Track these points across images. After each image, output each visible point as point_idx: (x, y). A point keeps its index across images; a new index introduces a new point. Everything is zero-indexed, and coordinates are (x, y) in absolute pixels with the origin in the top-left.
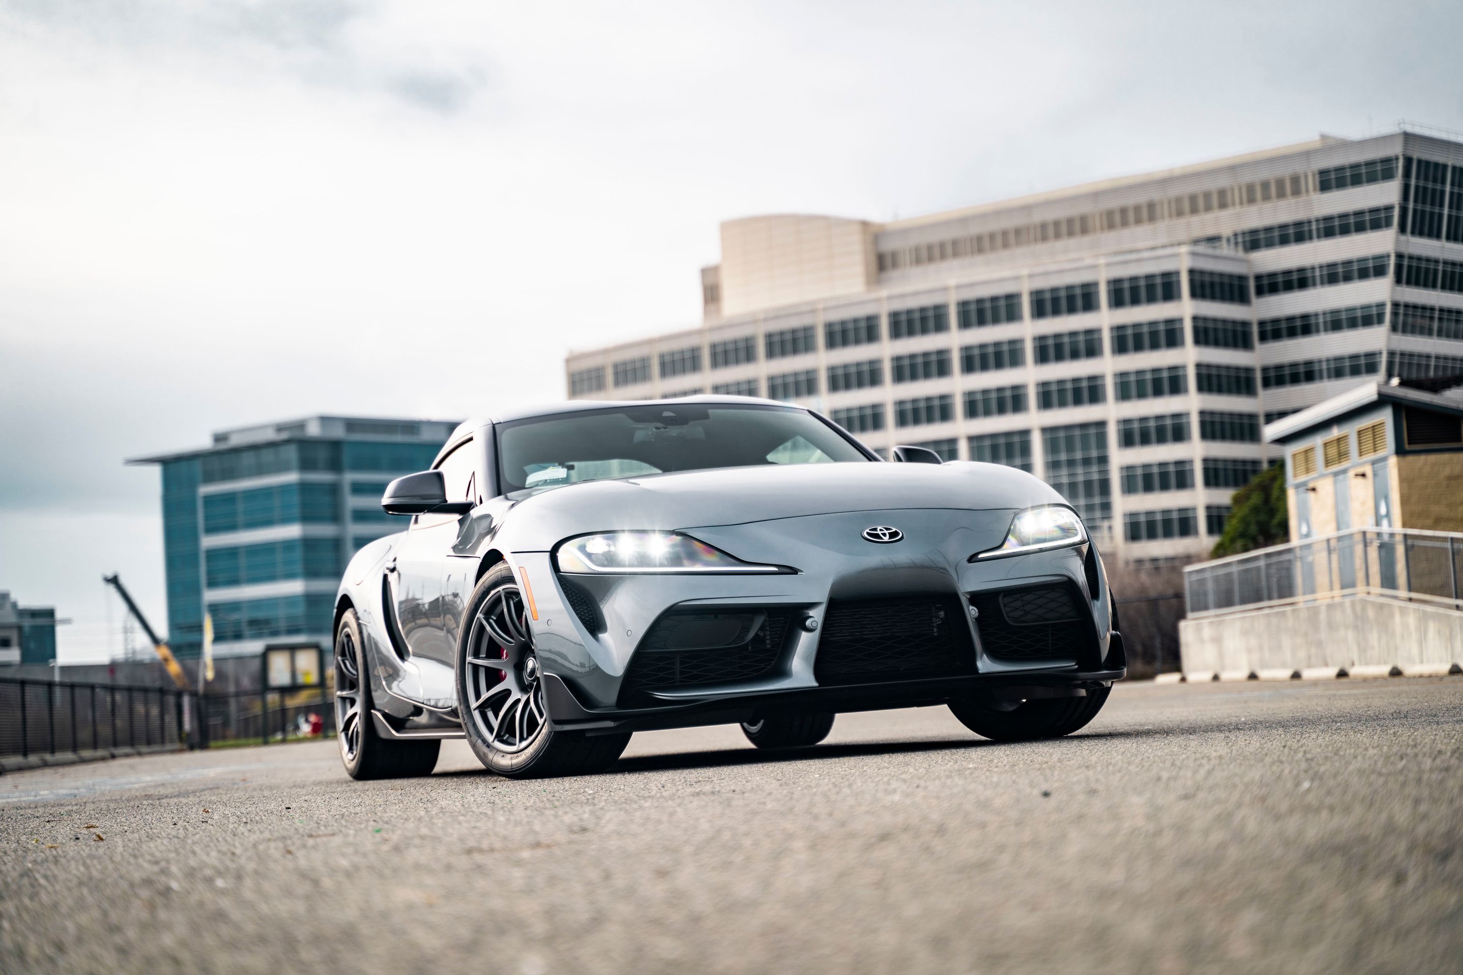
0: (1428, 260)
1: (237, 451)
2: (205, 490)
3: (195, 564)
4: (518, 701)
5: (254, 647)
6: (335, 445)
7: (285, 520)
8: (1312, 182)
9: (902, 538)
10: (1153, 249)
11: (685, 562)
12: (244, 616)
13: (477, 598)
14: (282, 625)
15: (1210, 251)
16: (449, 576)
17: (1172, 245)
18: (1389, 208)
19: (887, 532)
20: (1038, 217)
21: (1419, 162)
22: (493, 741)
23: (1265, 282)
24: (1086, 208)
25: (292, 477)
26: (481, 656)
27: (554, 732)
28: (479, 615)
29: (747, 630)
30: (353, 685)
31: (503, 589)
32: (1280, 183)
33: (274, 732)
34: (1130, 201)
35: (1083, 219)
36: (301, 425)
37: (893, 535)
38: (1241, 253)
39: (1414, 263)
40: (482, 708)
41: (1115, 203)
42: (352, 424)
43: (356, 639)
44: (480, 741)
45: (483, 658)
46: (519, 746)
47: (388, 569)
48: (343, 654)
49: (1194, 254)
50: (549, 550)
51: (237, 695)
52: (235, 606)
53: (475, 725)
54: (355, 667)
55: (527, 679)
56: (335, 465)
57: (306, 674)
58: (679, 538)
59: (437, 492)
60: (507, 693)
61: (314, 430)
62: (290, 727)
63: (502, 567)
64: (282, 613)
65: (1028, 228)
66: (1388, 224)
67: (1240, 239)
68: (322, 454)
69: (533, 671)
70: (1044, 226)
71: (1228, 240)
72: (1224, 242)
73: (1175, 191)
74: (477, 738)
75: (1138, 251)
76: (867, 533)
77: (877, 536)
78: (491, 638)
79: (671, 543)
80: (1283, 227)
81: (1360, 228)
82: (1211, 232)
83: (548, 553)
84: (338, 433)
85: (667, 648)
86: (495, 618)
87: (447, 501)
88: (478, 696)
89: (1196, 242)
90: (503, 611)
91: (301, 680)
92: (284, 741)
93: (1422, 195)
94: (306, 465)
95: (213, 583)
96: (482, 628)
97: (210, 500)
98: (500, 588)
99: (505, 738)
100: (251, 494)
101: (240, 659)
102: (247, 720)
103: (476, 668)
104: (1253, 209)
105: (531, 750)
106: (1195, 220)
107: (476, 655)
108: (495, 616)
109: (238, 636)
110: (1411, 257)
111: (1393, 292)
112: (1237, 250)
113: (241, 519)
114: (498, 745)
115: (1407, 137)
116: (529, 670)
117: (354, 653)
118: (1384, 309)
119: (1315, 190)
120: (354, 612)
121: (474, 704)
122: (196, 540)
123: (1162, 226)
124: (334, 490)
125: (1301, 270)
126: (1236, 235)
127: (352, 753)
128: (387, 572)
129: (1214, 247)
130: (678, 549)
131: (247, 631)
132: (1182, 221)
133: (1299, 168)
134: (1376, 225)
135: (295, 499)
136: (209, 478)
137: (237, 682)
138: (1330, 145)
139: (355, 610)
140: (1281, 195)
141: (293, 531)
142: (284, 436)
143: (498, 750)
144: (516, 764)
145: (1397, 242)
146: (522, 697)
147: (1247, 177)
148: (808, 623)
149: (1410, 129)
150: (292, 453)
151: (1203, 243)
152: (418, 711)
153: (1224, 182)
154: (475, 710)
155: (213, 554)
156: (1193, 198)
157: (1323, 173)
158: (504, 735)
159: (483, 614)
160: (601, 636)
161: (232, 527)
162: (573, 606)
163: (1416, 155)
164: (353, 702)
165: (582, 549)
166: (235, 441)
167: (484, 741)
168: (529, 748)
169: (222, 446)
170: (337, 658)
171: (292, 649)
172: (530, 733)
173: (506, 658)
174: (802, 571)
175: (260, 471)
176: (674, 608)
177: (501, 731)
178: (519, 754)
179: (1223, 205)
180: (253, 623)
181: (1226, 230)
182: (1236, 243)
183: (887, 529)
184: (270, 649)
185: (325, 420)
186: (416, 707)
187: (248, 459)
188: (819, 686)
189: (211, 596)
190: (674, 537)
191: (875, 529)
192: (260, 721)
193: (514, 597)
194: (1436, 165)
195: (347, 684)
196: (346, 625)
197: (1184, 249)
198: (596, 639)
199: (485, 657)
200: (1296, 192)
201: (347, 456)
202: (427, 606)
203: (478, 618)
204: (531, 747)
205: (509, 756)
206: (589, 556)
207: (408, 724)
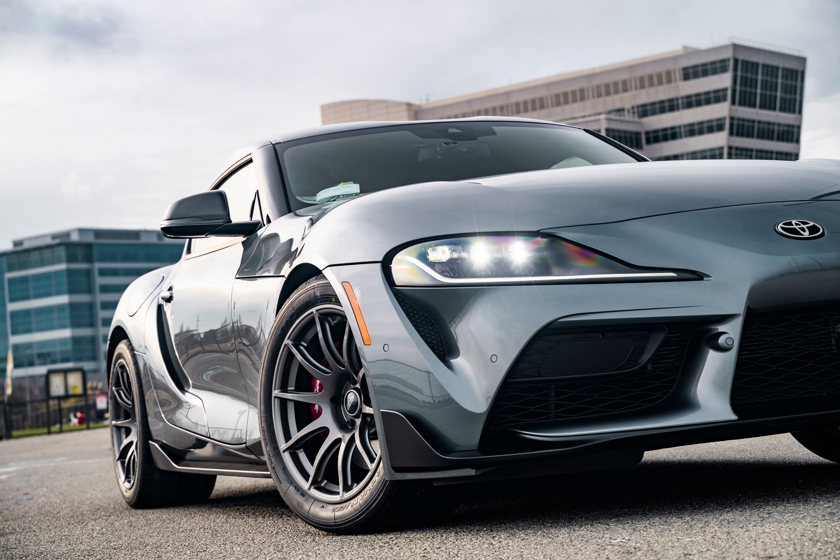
0: (749, 121)
1: (28, 251)
2: (9, 275)
3: (4, 321)
4: (338, 441)
5: (41, 370)
6: (89, 246)
7: (59, 293)
8: (678, 75)
9: (823, 234)
10: (584, 117)
11: (555, 270)
12: (36, 351)
13: (284, 322)
14: (59, 356)
15: (618, 118)
16: (235, 303)
17: (595, 115)
18: (725, 90)
19: (805, 226)
20: (514, 100)
21: (743, 61)
22: (309, 489)
23: (652, 135)
24: (543, 93)
25: (63, 266)
26: (289, 389)
27: (390, 481)
28: (287, 341)
29: (641, 351)
30: (128, 415)
31: (317, 310)
32: (659, 76)
33: (54, 424)
34: (569, 88)
35: (541, 100)
36: (67, 234)
37: (813, 230)
38: (636, 119)
39: (741, 123)
40: (293, 450)
41: (560, 90)
42: (99, 233)
43: (131, 369)
44: (292, 488)
45: (291, 392)
46: (343, 496)
47: (163, 298)
48: (118, 385)
49: (609, 120)
50: (380, 259)
51: (32, 402)
52: (29, 345)
53: (285, 469)
54: (131, 398)
55: (347, 416)
56: (89, 259)
57: (75, 387)
58: (544, 240)
59: (220, 212)
60: (324, 432)
61: (75, 237)
62: (64, 420)
63: (315, 284)
64: (58, 349)
65: (507, 106)
66: (724, 99)
67: (636, 110)
68: (80, 252)
69: (355, 406)
70: (517, 105)
71: (629, 111)
72: (626, 112)
73: (596, 82)
74: (288, 485)
75: (574, 118)
76: (782, 228)
77: (794, 231)
78: (301, 366)
79: (535, 246)
80: (662, 102)
81: (708, 102)
82: (618, 106)
83: (379, 264)
84: (90, 239)
85: (541, 376)
86: (306, 345)
87: (231, 221)
88: (287, 436)
89: (609, 112)
90: (317, 334)
91: (71, 392)
92: (61, 431)
93: (745, 81)
94: (70, 259)
95: (15, 332)
96: (290, 356)
97: (11, 281)
98: (314, 310)
99: (322, 485)
100: (37, 277)
101: (33, 378)
102: (37, 417)
103: (283, 402)
104: (643, 92)
105: (359, 501)
106: (608, 99)
107: (284, 388)
108: (305, 343)
109: (31, 364)
110: (739, 119)
111: (729, 140)
112: (634, 117)
113: (31, 292)
114: (314, 492)
115: (736, 47)
116: (349, 405)
117: (129, 384)
118: (723, 151)
119: (680, 80)
120: (128, 343)
121: (283, 445)
122: (4, 306)
123: (589, 103)
124: (88, 273)
125: (673, 128)
126: (633, 108)
127: (129, 482)
128: (162, 302)
129: (621, 115)
130: (545, 254)
131: (37, 361)
132: (601, 100)
133: (670, 66)
134: (718, 100)
135: (64, 279)
136: (11, 268)
137: (31, 393)
138: (689, 52)
139: (129, 341)
140: (660, 83)
141: (64, 299)
142: (57, 241)
143: (316, 500)
144: (341, 517)
145: (731, 110)
146: (343, 436)
147: (640, 73)
148: (721, 340)
149: (737, 42)
150: (62, 252)
151: (614, 113)
152: (201, 444)
153: (626, 76)
154: (284, 451)
155: (15, 315)
156: (607, 86)
157: (685, 69)
158: (322, 481)
159: (291, 341)
160: (454, 361)
161: (26, 298)
162: (416, 326)
163: (741, 56)
164: (128, 432)
165: (423, 257)
166: (27, 245)
167: (298, 488)
168: (356, 499)
169: (19, 248)
170: (111, 388)
171: (65, 372)
172: (357, 479)
173: (320, 390)
174: (709, 276)
175: (42, 264)
176: (553, 324)
177: (319, 477)
178: (343, 505)
179: (625, 90)
180: (40, 355)
181: (627, 105)
182: (634, 113)
183: (805, 223)
184: (51, 372)
185: (82, 231)
186: (198, 440)
187: (35, 256)
188: (739, 419)
189: (14, 340)
190: (539, 239)
191: (790, 224)
192: (46, 417)
193: (330, 319)
194: (753, 63)
195: (122, 414)
196: (120, 356)
197: (603, 117)
198: (450, 367)
199: (294, 390)
200: (669, 81)
201: (96, 253)
202: (202, 336)
203: (285, 345)
204: (359, 497)
205: (331, 507)
206: (432, 265)
207: (188, 456)
